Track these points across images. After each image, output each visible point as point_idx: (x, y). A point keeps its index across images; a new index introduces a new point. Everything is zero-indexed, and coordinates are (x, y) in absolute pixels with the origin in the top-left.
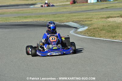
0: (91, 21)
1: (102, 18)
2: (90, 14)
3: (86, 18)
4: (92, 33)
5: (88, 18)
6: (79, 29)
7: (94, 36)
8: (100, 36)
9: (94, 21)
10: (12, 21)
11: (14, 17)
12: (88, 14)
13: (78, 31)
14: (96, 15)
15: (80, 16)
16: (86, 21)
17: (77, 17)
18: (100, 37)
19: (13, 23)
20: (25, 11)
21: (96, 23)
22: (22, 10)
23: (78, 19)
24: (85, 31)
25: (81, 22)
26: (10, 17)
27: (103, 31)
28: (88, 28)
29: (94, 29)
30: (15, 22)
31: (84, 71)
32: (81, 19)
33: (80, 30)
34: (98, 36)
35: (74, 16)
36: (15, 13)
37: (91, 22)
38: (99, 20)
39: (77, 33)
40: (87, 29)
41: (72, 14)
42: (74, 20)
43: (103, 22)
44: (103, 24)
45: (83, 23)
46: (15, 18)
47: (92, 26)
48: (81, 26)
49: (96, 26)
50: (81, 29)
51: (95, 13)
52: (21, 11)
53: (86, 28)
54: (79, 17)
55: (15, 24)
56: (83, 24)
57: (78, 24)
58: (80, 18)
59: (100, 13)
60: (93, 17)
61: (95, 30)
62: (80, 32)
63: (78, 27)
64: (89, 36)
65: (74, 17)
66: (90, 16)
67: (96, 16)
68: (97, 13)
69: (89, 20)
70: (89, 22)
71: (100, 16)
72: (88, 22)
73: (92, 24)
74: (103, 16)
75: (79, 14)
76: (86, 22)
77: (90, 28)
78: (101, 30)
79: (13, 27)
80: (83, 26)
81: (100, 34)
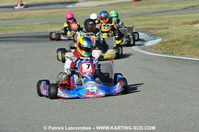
0: (167, 28)
1: (185, 24)
2: (165, 17)
3: (159, 24)
4: (168, 49)
5: (163, 24)
6: (147, 41)
7: (172, 53)
8: (182, 53)
9: (173, 29)
10: (37, 30)
11: (41, 24)
12: (162, 17)
13: (146, 45)
14: (176, 18)
15: (148, 20)
16: (158, 29)
17: (143, 23)
18: (182, 55)
19: (39, 33)
20: (59, 14)
21: (175, 32)
22: (55, 13)
23: (146, 26)
24: (157, 45)
25: (151, 31)
26: (35, 24)
27: (187, 46)
28: (163, 40)
29: (172, 41)
30: (43, 32)
31: (156, 111)
32: (151, 26)
33: (148, 44)
34: (179, 52)
35: (140, 21)
36: (42, 16)
37: (167, 30)
38: (180, 27)
39: (144, 49)
40: (160, 42)
41: (135, 18)
42: (140, 27)
43: (186, 30)
44: (186, 34)
45: (155, 32)
46: (42, 26)
47: (169, 37)
48: (151, 38)
49: (175, 37)
50: (151, 42)
51: (173, 16)
52: (52, 13)
53: (159, 40)
54: (146, 22)
55: (43, 34)
56: (154, 35)
57: (146, 35)
58: (149, 24)
59: (181, 16)
60: (170, 22)
61: (173, 44)
62: (150, 47)
63: (146, 39)
64: (164, 53)
65: (138, 23)
66: (166, 21)
67: (176, 20)
68: (176, 16)
69: (164, 26)
70: (164, 31)
71: (182, 21)
72: (161, 31)
73: (168, 34)
74: (186, 21)
75: (147, 18)
76: (159, 31)
77: (166, 40)
78: (184, 44)
79: (39, 39)
80: (155, 36)
81: (181, 49)
